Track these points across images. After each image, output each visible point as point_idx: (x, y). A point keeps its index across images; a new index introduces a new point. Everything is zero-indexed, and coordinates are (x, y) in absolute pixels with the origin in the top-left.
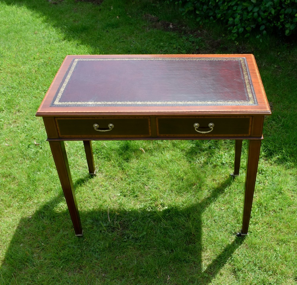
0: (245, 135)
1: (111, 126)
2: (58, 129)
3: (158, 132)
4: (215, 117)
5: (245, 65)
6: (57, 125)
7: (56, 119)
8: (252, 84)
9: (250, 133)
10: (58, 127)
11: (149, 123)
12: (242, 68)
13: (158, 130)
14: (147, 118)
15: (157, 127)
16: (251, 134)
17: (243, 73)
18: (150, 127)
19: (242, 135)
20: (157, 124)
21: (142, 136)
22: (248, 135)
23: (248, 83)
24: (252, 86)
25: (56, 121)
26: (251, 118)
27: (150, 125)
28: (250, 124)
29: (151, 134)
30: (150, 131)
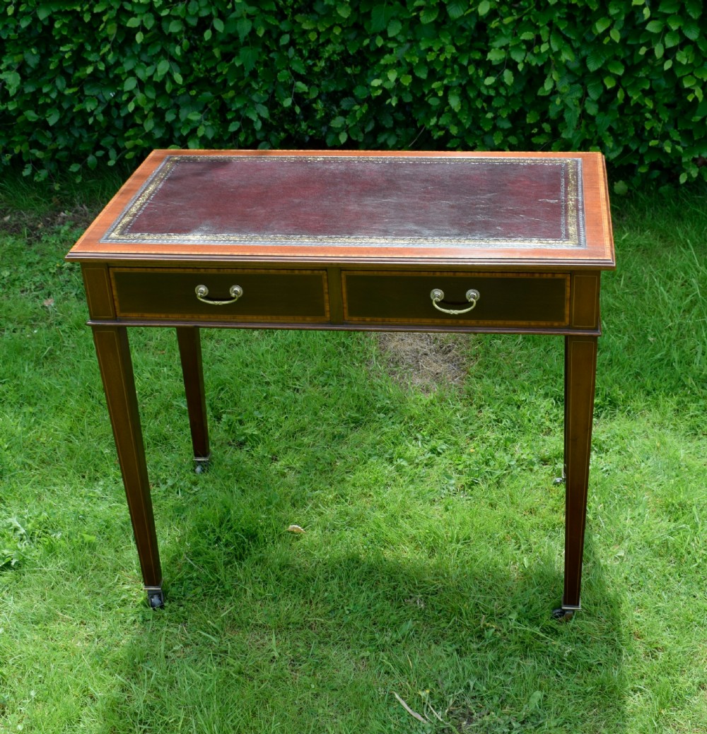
0: (556, 324)
1: (236, 292)
2: (115, 297)
3: (346, 311)
4: (481, 275)
5: (576, 173)
6: (113, 285)
7: (111, 270)
8: (583, 209)
9: (567, 319)
10: (115, 293)
11: (326, 286)
12: (567, 178)
13: (345, 305)
14: (321, 272)
15: (345, 296)
16: (570, 322)
17: (566, 188)
18: (326, 297)
19: (549, 324)
20: (344, 290)
21: (308, 319)
22: (564, 324)
23: (574, 206)
24: (580, 212)
25: (112, 276)
26: (569, 278)
27: (326, 291)
28: (568, 295)
29: (328, 316)
30: (327, 308)
